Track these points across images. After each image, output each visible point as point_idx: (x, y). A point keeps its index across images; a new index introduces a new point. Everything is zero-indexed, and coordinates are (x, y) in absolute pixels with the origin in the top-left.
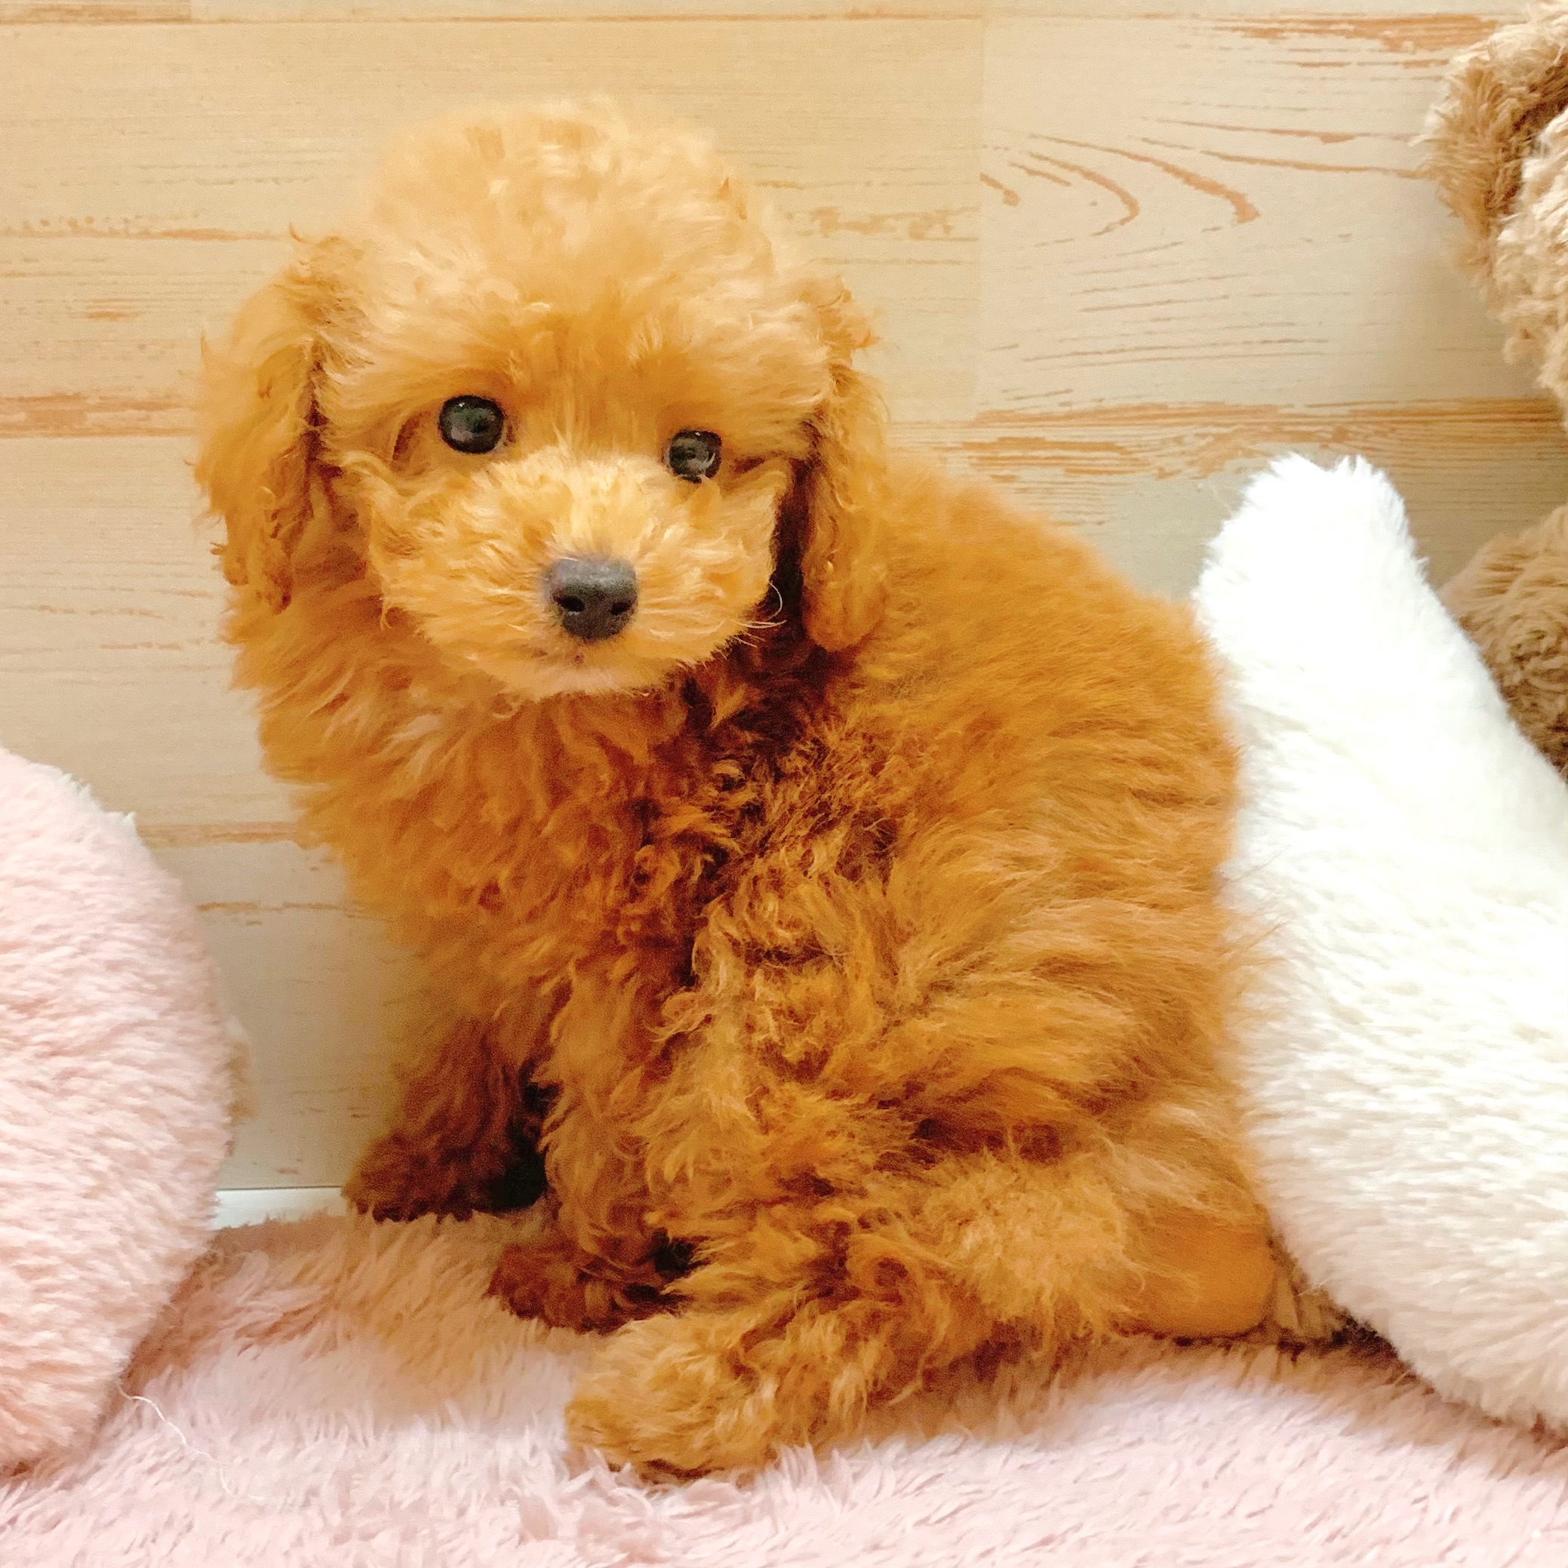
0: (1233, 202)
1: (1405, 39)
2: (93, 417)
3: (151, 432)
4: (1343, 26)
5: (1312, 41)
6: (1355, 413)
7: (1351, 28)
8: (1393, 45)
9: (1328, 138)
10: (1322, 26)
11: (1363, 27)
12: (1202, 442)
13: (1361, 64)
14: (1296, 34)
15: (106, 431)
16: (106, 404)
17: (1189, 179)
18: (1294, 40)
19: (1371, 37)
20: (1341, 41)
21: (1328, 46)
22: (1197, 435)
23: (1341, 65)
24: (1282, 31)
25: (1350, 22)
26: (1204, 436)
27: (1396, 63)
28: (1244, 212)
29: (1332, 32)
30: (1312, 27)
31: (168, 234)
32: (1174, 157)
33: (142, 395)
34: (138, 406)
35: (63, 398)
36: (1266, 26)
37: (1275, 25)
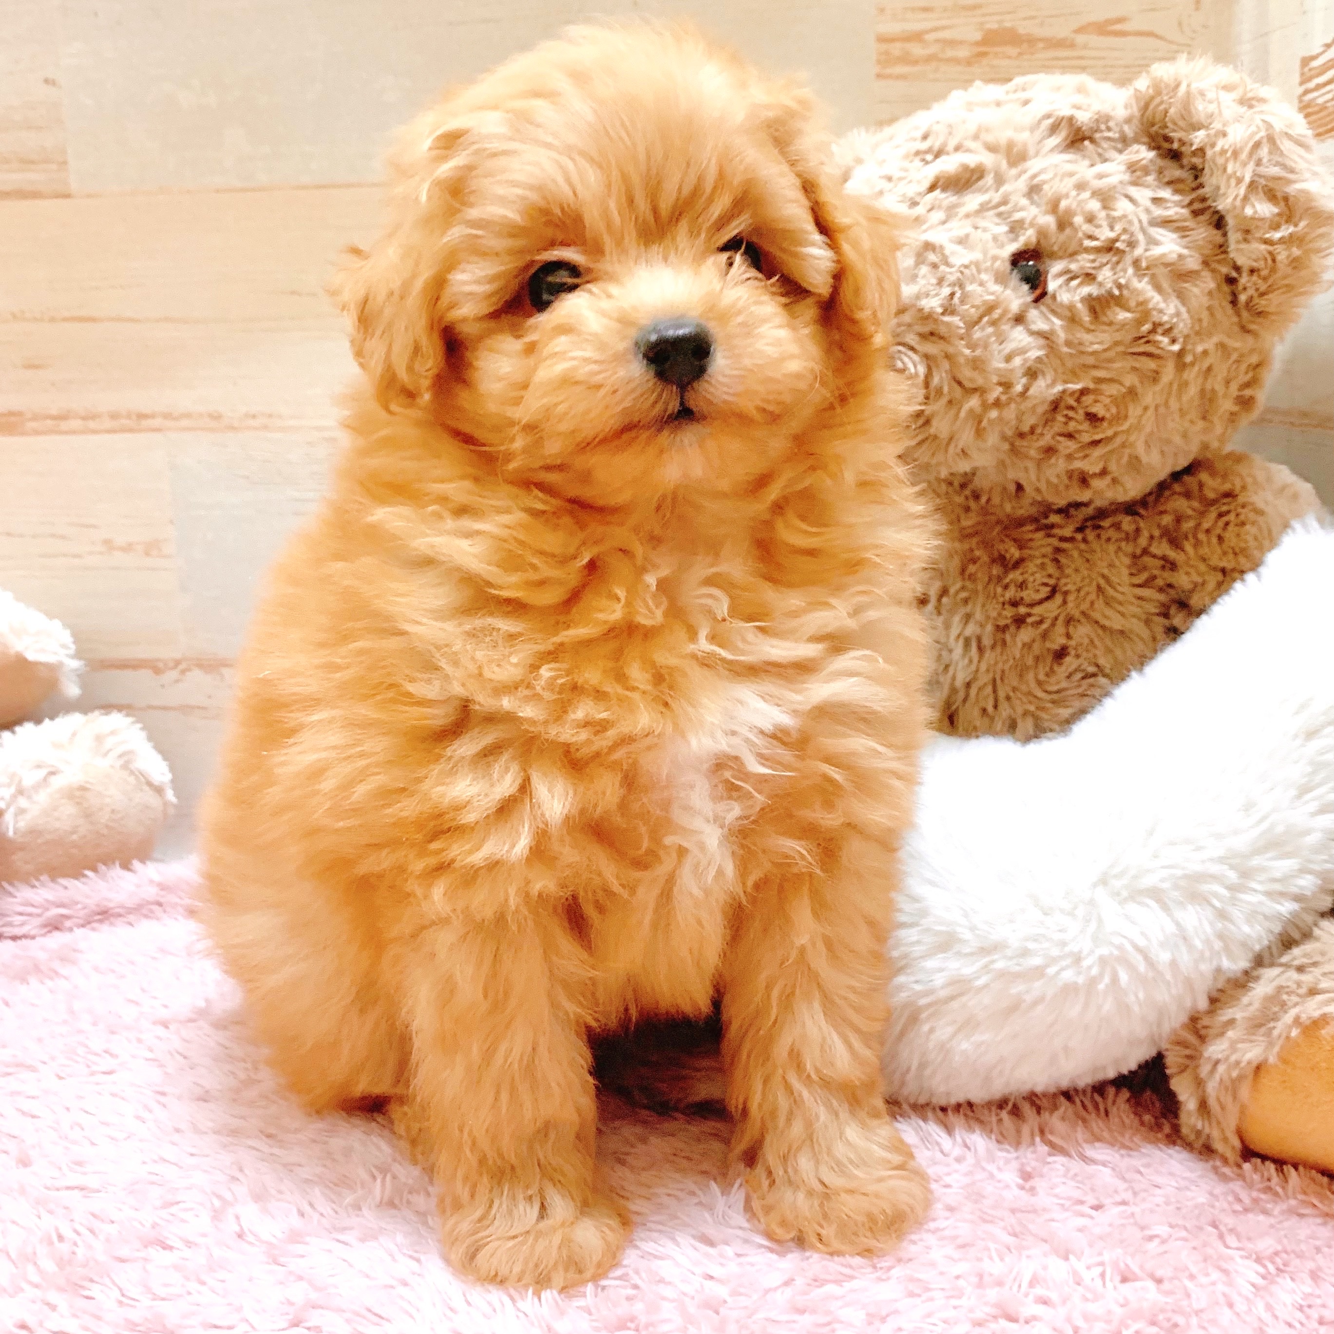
2: (30, 426)
3: (61, 433)
15: (37, 433)
16: (35, 418)
31: (65, 320)
33: (54, 412)
34: (52, 418)
35: (11, 414)
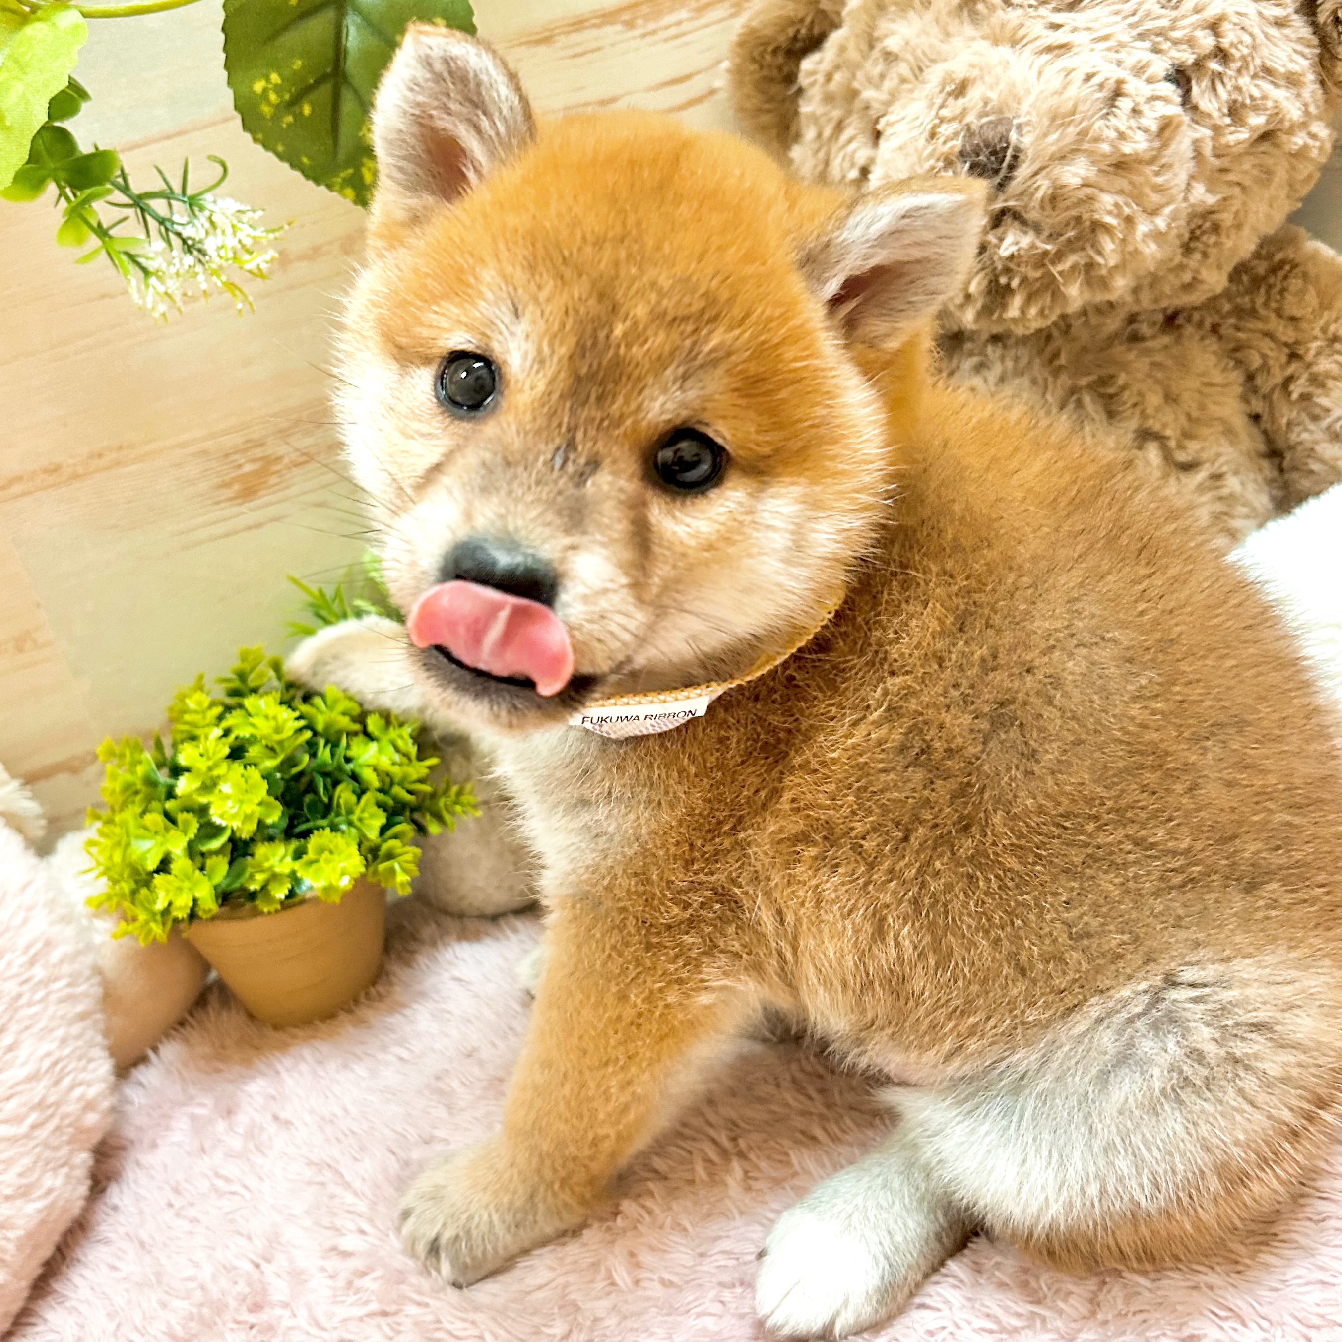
1: (636, 18)
5: (575, 37)
8: (630, 25)
11: (607, 18)
13: (613, 45)
14: (562, 38)
18: (562, 40)
19: (612, 23)
21: (588, 37)
23: (598, 49)
25: (597, 17)
27: (634, 38)
37: (547, 34)
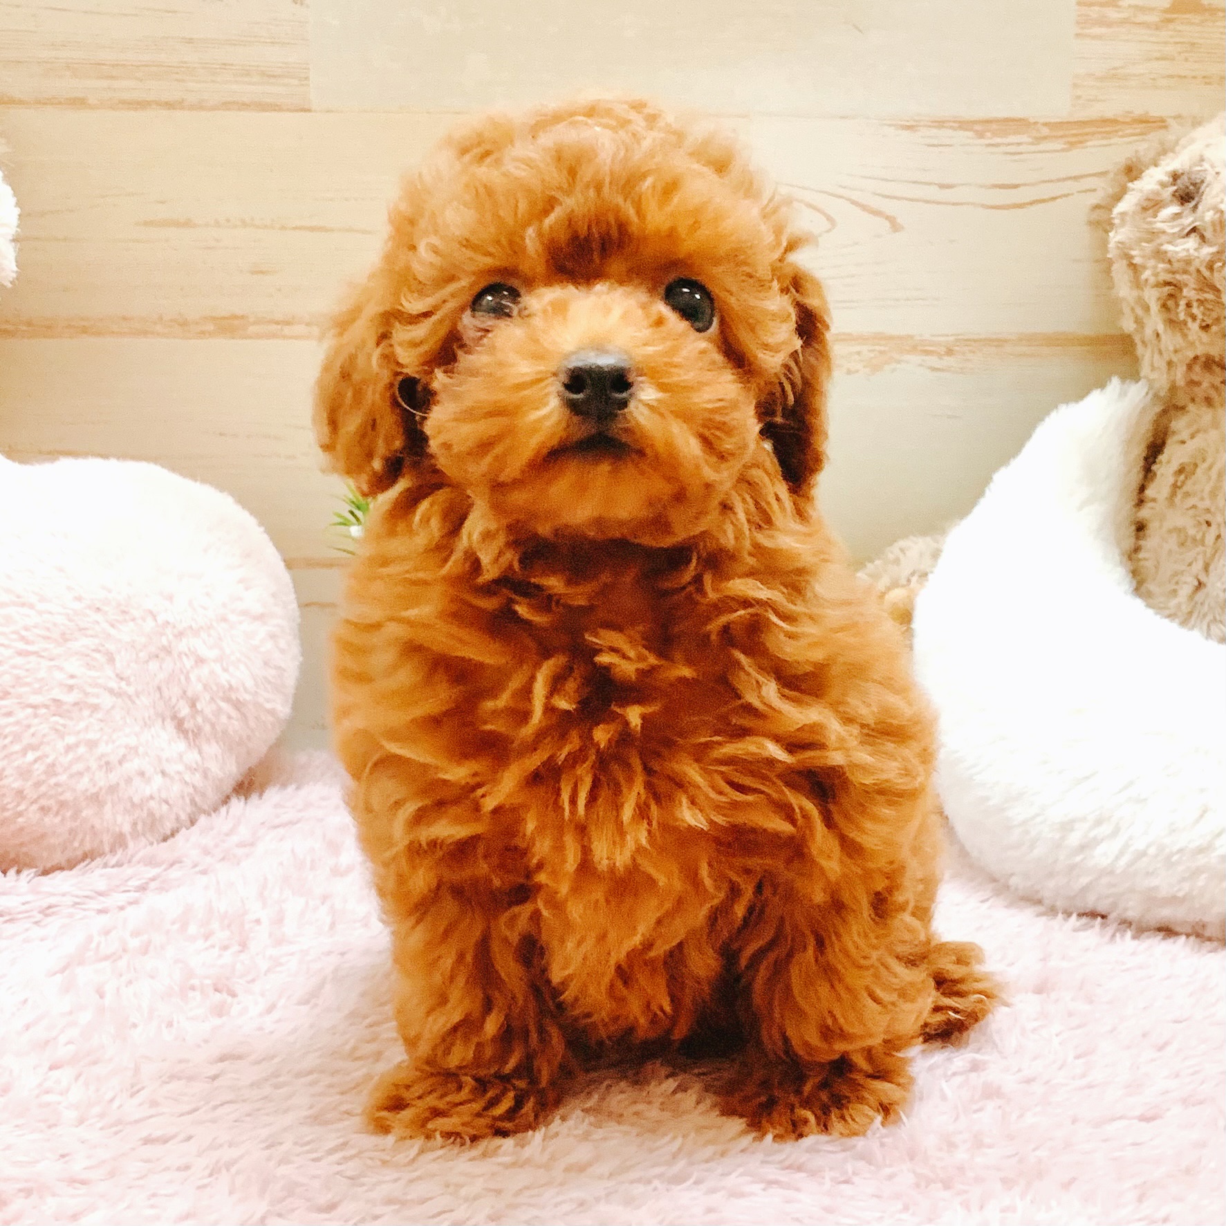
0: (890, 221)
2: (252, 329)
3: (284, 337)
4: (951, 124)
6: (957, 340)
7: (956, 125)
9: (942, 186)
10: (940, 124)
12: (872, 355)
13: (961, 145)
14: (925, 128)
15: (259, 336)
16: (258, 322)
17: (864, 208)
20: (950, 132)
22: (870, 351)
23: (950, 146)
24: (917, 126)
25: (954, 122)
26: (873, 351)
27: (981, 145)
28: (895, 226)
29: (946, 127)
30: (934, 124)
31: (295, 228)
32: (855, 196)
33: (278, 317)
34: (277, 323)
35: (235, 317)
36: (908, 124)
37: (913, 123)
